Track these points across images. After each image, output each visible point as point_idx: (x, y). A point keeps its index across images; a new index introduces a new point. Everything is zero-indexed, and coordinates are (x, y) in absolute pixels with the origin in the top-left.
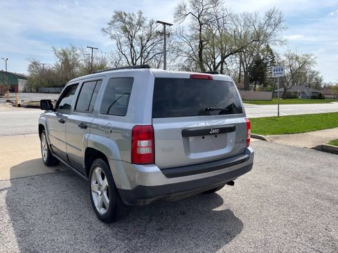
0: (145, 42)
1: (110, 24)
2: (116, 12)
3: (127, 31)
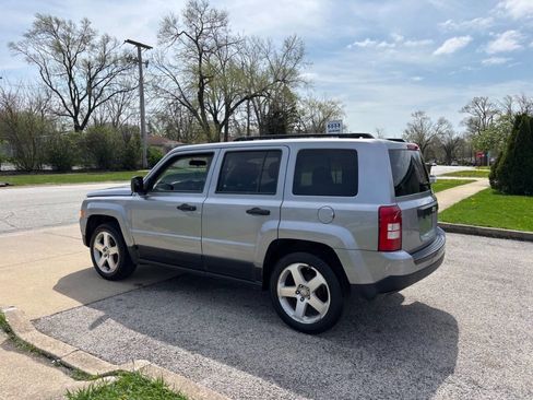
0: (93, 71)
1: (27, 36)
2: (39, 16)
3: (63, 51)
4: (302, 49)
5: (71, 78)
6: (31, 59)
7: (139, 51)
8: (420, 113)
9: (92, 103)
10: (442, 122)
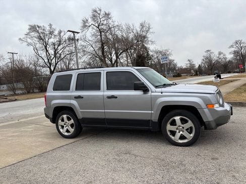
0: (56, 47)
1: (27, 35)
2: (30, 26)
3: (42, 39)
4: (149, 27)
5: (47, 51)
6: (29, 44)
7: (74, 35)
8: (209, 51)
9: (57, 60)
10: (220, 53)
